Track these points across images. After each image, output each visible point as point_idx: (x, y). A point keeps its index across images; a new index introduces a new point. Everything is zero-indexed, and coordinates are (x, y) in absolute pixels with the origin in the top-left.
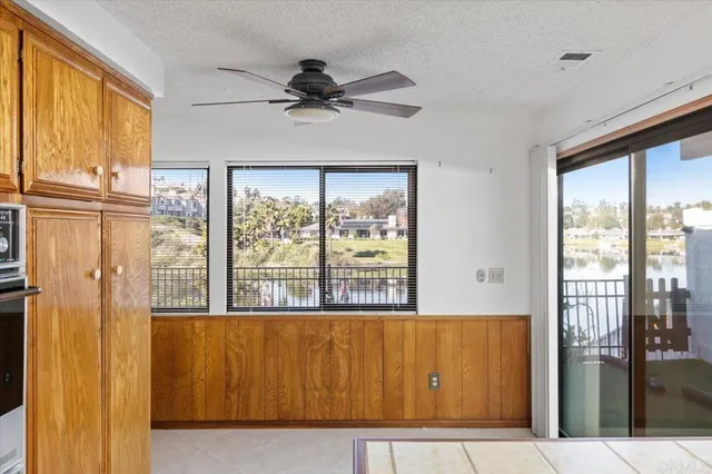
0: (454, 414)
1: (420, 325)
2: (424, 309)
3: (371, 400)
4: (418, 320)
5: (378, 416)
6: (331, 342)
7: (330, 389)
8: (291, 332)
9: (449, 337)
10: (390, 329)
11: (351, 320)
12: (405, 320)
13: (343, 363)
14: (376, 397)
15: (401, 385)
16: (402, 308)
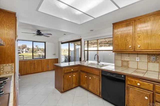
0: (50, 69)
1: (46, 60)
2: (47, 58)
3: (40, 69)
4: (46, 59)
5: (41, 71)
6: (35, 63)
7: (34, 69)
8: (29, 62)
9: (50, 61)
10: (42, 61)
11: (37, 60)
12: (45, 59)
13: (36, 66)
14: (41, 69)
15: (44, 67)
16: (44, 58)
